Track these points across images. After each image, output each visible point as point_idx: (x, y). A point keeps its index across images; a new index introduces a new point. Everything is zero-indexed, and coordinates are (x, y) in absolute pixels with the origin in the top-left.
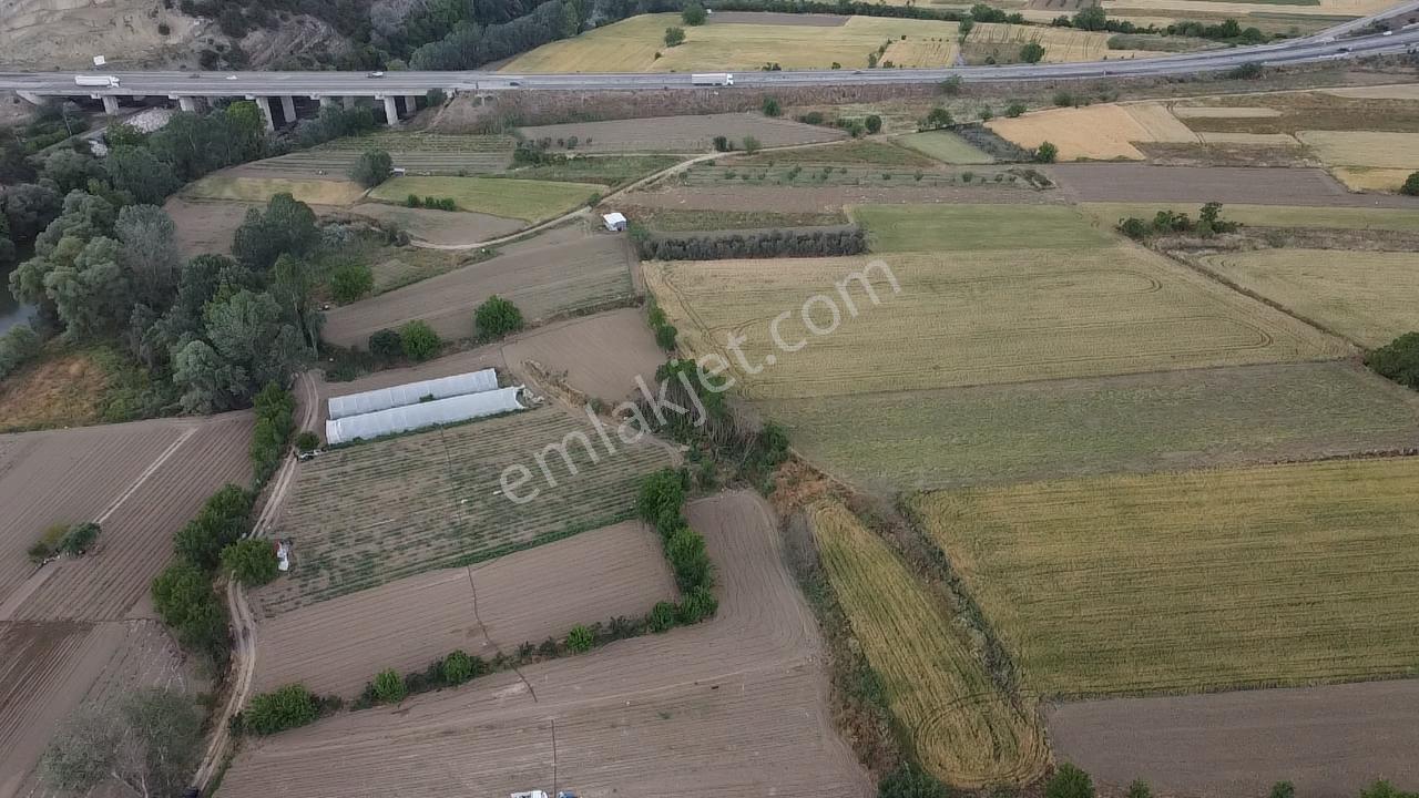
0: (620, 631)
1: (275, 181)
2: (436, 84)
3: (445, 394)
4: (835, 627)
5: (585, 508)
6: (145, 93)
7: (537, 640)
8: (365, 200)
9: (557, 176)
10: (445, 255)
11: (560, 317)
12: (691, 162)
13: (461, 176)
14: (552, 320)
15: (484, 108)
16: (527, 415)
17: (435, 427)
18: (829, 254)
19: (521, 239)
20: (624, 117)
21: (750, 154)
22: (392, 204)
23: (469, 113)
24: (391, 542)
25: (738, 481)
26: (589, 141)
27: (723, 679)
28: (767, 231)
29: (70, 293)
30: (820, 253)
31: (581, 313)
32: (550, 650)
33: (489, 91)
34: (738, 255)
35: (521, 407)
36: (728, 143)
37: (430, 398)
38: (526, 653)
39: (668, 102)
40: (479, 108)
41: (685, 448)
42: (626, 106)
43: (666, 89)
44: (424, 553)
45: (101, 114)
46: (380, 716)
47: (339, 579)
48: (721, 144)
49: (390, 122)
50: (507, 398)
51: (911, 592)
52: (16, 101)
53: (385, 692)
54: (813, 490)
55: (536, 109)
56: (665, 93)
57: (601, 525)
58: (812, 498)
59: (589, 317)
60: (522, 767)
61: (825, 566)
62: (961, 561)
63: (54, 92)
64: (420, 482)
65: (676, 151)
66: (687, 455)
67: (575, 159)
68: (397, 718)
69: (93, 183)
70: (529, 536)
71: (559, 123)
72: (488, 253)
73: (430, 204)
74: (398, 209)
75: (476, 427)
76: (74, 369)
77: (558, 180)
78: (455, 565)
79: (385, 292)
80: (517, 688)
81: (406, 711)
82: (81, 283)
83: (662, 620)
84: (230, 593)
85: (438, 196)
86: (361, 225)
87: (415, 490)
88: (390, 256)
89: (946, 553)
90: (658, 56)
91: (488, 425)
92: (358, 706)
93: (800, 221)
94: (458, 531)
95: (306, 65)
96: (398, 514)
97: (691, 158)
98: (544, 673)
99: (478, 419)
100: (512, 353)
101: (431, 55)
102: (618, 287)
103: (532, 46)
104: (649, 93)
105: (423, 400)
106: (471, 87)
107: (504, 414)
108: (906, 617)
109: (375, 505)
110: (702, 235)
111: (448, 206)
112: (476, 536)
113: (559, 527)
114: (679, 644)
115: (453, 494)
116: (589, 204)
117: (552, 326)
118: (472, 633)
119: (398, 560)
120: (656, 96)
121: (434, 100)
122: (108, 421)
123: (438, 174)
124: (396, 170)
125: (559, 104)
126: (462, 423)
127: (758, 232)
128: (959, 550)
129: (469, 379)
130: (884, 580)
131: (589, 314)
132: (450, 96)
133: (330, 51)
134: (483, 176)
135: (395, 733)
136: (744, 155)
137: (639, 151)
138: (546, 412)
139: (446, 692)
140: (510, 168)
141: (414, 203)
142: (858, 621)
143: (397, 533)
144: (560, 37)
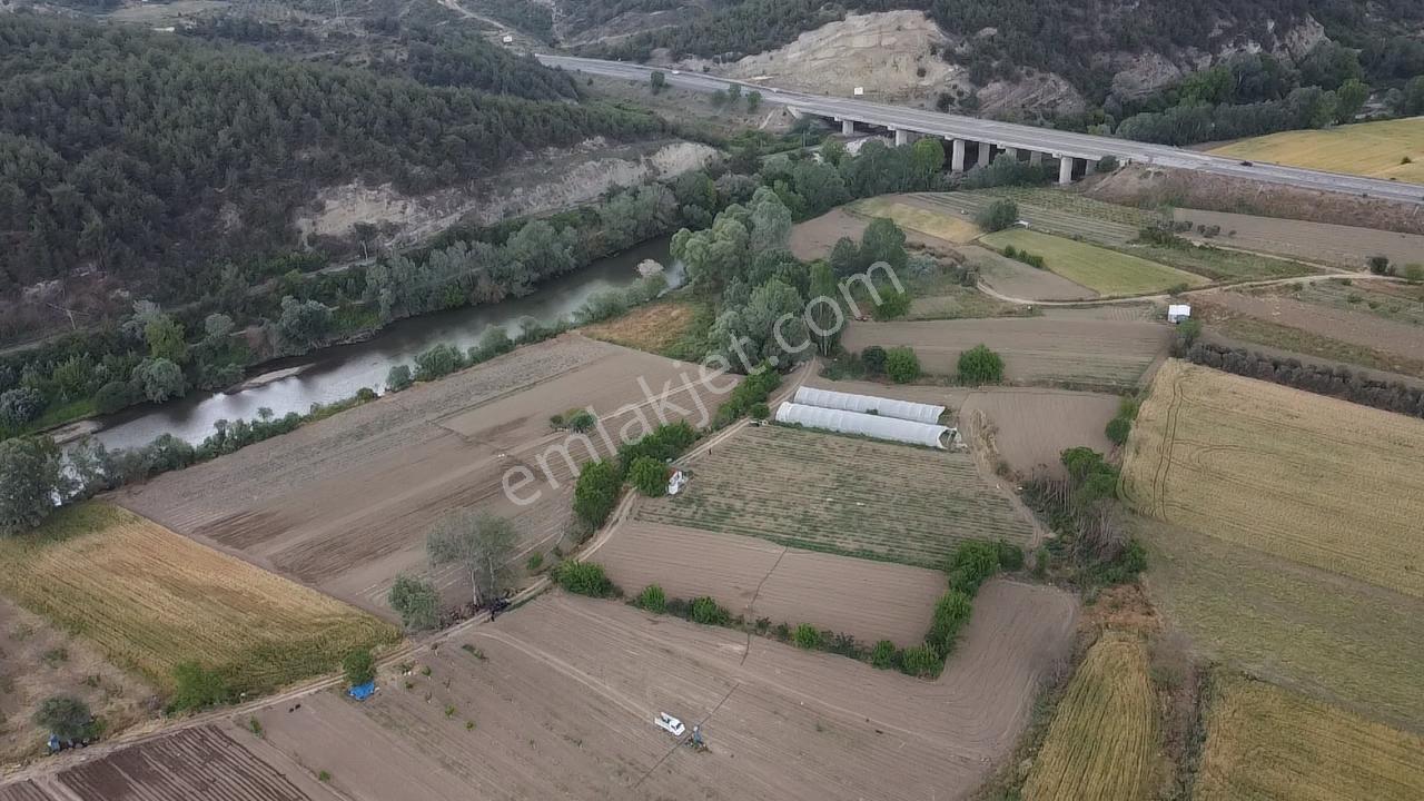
0: (845, 647)
1: (922, 212)
2: (1112, 152)
3: (892, 413)
4: (1030, 746)
5: (917, 545)
6: (878, 123)
7: (776, 619)
8: (976, 242)
9: (1165, 258)
10: (992, 302)
11: (1042, 383)
12: (1328, 277)
13: (1075, 239)
14: (1033, 384)
15: (1150, 183)
16: (942, 455)
17: (862, 436)
18: (1398, 410)
19: (1073, 307)
20: (1299, 217)
21: (1409, 283)
22: (992, 250)
23: (1130, 183)
24: (752, 507)
25: (1072, 583)
26: (1233, 233)
27: (889, 729)
28: (1334, 365)
29: (697, 258)
30: (1388, 406)
31: (1066, 386)
32: (783, 633)
33: (1162, 167)
34: (1283, 380)
35: (941, 447)
36: (1389, 266)
37: (875, 412)
38: (763, 625)
39: (1361, 211)
40: (1144, 181)
41: (1052, 535)
42: (1306, 207)
43: (1365, 196)
44: (769, 524)
45: (838, 134)
46: (639, 617)
47: (698, 517)
48: (1379, 266)
49: (1061, 181)
50: (932, 434)
51: (1132, 756)
52: (785, 114)
53: (655, 602)
54: (1129, 621)
55: (1202, 192)
56: (1362, 200)
57: (914, 564)
58: (1120, 627)
59: (1074, 392)
60: (689, 702)
61: (1069, 689)
62: (1218, 756)
63: (810, 111)
64: (814, 471)
65: (1321, 262)
66: (1051, 544)
67: (1201, 247)
68: (648, 625)
69: (778, 183)
70: (852, 546)
71: (1221, 211)
72: (1031, 312)
73: (1023, 258)
74: (994, 255)
75: (893, 448)
76: (674, 313)
77: (1164, 263)
78: (780, 542)
79: (919, 319)
80: (738, 648)
81: (655, 623)
82: (708, 252)
83: (890, 658)
84: (628, 495)
85: (1033, 251)
86: (947, 261)
87: (805, 476)
88: (948, 293)
89: (1208, 741)
90: (1406, 161)
91: (901, 451)
92: (632, 603)
93: (1397, 367)
94: (805, 519)
95: (1030, 119)
96: (777, 489)
97: (1331, 272)
98: (765, 646)
99: (899, 443)
100: (972, 402)
101: (1141, 126)
102: (1126, 375)
103: (1267, 131)
104: (1340, 197)
105: (868, 412)
106: (1145, 159)
107: (923, 447)
108: (1105, 772)
109: (768, 476)
110: (1252, 348)
111: (1037, 263)
112: (815, 529)
113: (882, 550)
114: (888, 683)
115: (826, 492)
116: (1169, 292)
117: (1033, 390)
118: (746, 594)
119: (748, 520)
120: (1350, 202)
121: (1108, 165)
122: (665, 355)
123: (1056, 234)
124: (1022, 222)
125: (1230, 192)
126: (882, 441)
127: (1320, 363)
128: (1226, 746)
129: (919, 408)
130: (1117, 730)
131: (1075, 389)
132: (1122, 164)
133: (1059, 109)
134: (1095, 243)
135: (638, 633)
136: (1401, 282)
137: (1277, 255)
138: (959, 458)
139: (691, 625)
140: (1128, 242)
141: (1010, 253)
142: (1049, 752)
143: (764, 502)
144: (1308, 126)
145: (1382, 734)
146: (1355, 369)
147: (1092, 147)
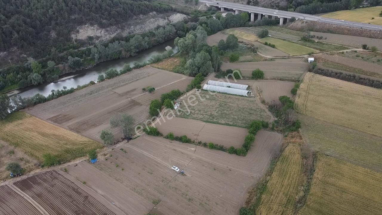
0: (221, 149)
1: (242, 32)
2: (294, 16)
3: (233, 87)
4: (270, 173)
5: (240, 122)
6: (231, 8)
7: (203, 142)
8: (257, 41)
9: (308, 45)
10: (261, 57)
11: (274, 79)
12: (351, 50)
13: (284, 40)
14: (272, 79)
15: (304, 24)
16: (247, 98)
17: (226, 93)
18: (368, 85)
19: (283, 58)
20: (344, 34)
21: (372, 52)
22: (261, 43)
23: (299, 25)
24: (197, 112)
25: (281, 131)
26: (326, 38)
27: (233, 169)
28: (352, 74)
29: (181, 45)
30: (365, 84)
31: (281, 80)
32: (205, 145)
33: (307, 20)
34: (338, 78)
35: (247, 96)
36: (367, 47)
37: (229, 87)
38: (200, 143)
39: (360, 32)
40: (303, 24)
41: (276, 119)
42: (346, 31)
43: (362, 28)
44: (201, 116)
45: (220, 11)
46: (167, 141)
47: (182, 115)
48: (364, 47)
49: (280, 24)
50: (245, 93)
51: (296, 175)
52: (205, 6)
53: (171, 137)
54: (296, 141)
55: (318, 27)
56: (361, 29)
57: (240, 127)
58: (293, 143)
59: (282, 81)
60: (181, 163)
61: (280, 159)
62: (318, 175)
63: (212, 5)
64: (213, 103)
65: (349, 46)
66: (276, 121)
67: (317, 42)
68: (169, 143)
69: (203, 25)
70: (223, 122)
71: (323, 32)
72: (271, 60)
73: (270, 45)
74: (262, 45)
75: (234, 96)
76: (175, 60)
77: (307, 46)
78: (204, 121)
79: (241, 62)
80: (193, 149)
81: (171, 143)
82: (184, 44)
83: (233, 151)
84: (164, 109)
85: (272, 43)
86: (249, 46)
87: (211, 104)
88: (249, 55)
89: (315, 171)
90: (373, 19)
91: (237, 97)
92: (165, 138)
93: (368, 74)
94: (211, 115)
95: (272, 7)
96: (203, 107)
97: (352, 49)
98: (200, 149)
99: (236, 95)
100: (255, 84)
101: (302, 9)
102: (296, 77)
103: (336, 10)
104: (355, 28)
105: (228, 87)
106: (303, 18)
107: (242, 96)
108: (289, 179)
109: (201, 104)
110: (330, 69)
111: (273, 46)
112: (213, 118)
113: (231, 123)
114: (233, 158)
115: (216, 108)
116: (308, 54)
117: (271, 80)
118: (195, 135)
119: (195, 116)
120: (357, 30)
121: (293, 20)
122: (173, 72)
123: (279, 39)
124: (269, 35)
125: (326, 27)
126: (232, 95)
127: (348, 73)
128: (320, 173)
129: (241, 86)
130: (292, 169)
131: (283, 80)
132: (297, 19)
133: (280, 4)
134: (289, 41)
135: (167, 145)
136: (371, 52)
137: (338, 44)
138: (252, 99)
139: (181, 143)
140: (298, 41)
141: (266, 44)
142: (274, 174)
143: (200, 111)
144: (347, 9)
145: (361, 169)
146: (357, 75)
147: (289, 15)
